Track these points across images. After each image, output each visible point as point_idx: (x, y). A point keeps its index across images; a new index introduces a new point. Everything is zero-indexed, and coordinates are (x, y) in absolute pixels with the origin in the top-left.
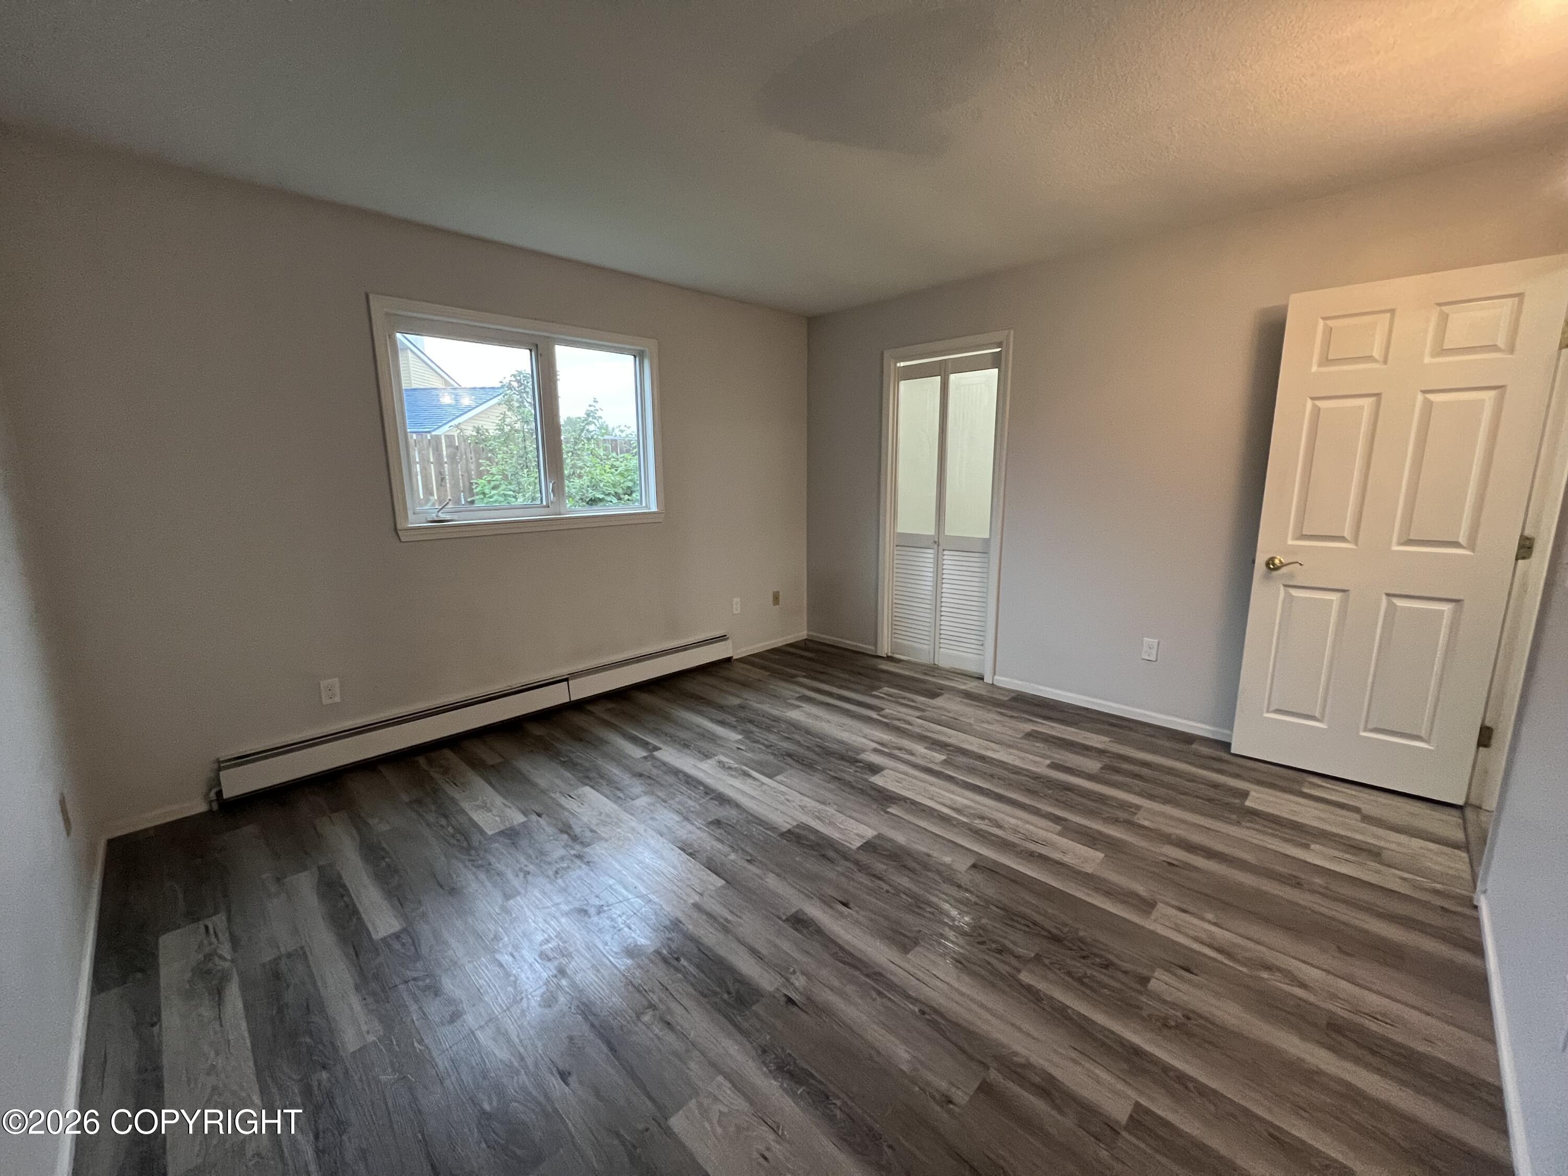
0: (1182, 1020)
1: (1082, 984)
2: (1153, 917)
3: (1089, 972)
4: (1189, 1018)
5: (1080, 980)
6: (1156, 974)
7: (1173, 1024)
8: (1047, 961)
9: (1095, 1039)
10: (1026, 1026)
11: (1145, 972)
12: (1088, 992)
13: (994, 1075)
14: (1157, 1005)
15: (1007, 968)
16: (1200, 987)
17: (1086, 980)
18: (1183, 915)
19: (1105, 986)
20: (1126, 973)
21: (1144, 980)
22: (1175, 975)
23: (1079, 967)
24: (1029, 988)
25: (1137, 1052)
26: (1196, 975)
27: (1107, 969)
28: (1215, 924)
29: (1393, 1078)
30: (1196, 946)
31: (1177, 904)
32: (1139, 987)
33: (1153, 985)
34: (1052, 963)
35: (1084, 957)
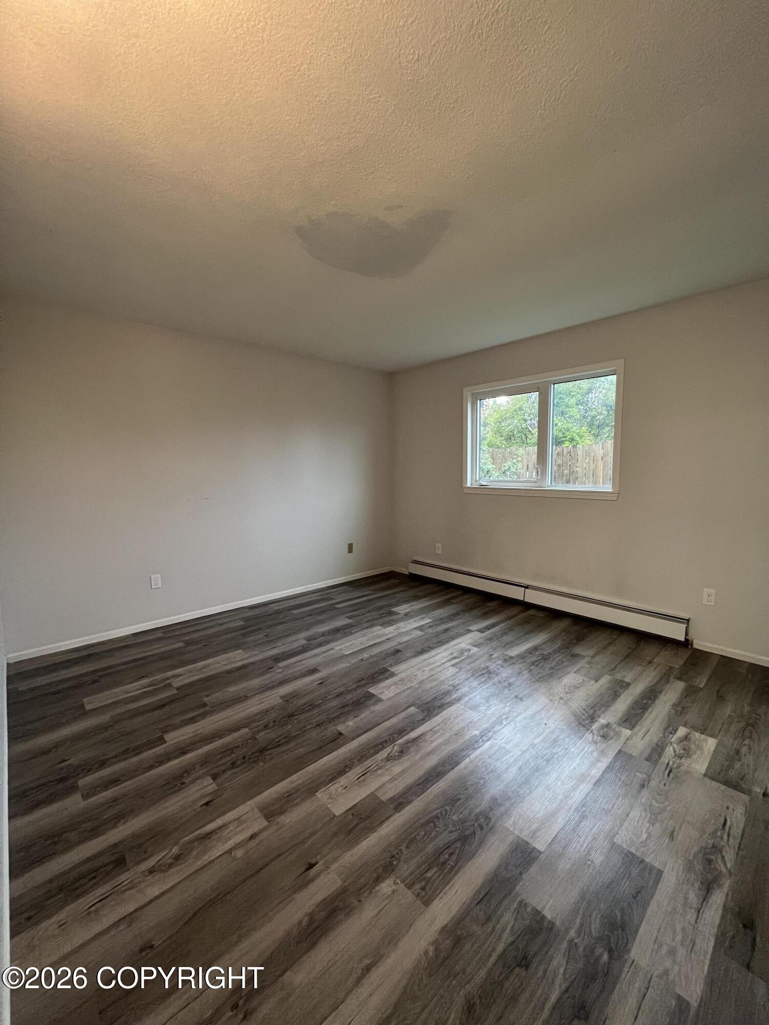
0: (184, 780)
1: (229, 750)
2: (256, 810)
3: (234, 755)
4: (182, 784)
5: (232, 750)
6: (214, 785)
7: (185, 775)
8: (250, 741)
9: (199, 742)
10: (221, 722)
11: (219, 780)
12: (224, 750)
13: (208, 708)
14: (197, 774)
15: (253, 726)
16: (194, 802)
17: (230, 752)
18: (249, 833)
19: (221, 758)
20: (224, 771)
21: (215, 777)
22: (207, 795)
23: (240, 753)
24: (238, 729)
25: (184, 753)
26: (202, 806)
27: (231, 763)
28: (229, 852)
29: (74, 868)
30: (219, 822)
31: (262, 836)
32: (213, 772)
33: (209, 780)
34: (247, 743)
35: (244, 757)
